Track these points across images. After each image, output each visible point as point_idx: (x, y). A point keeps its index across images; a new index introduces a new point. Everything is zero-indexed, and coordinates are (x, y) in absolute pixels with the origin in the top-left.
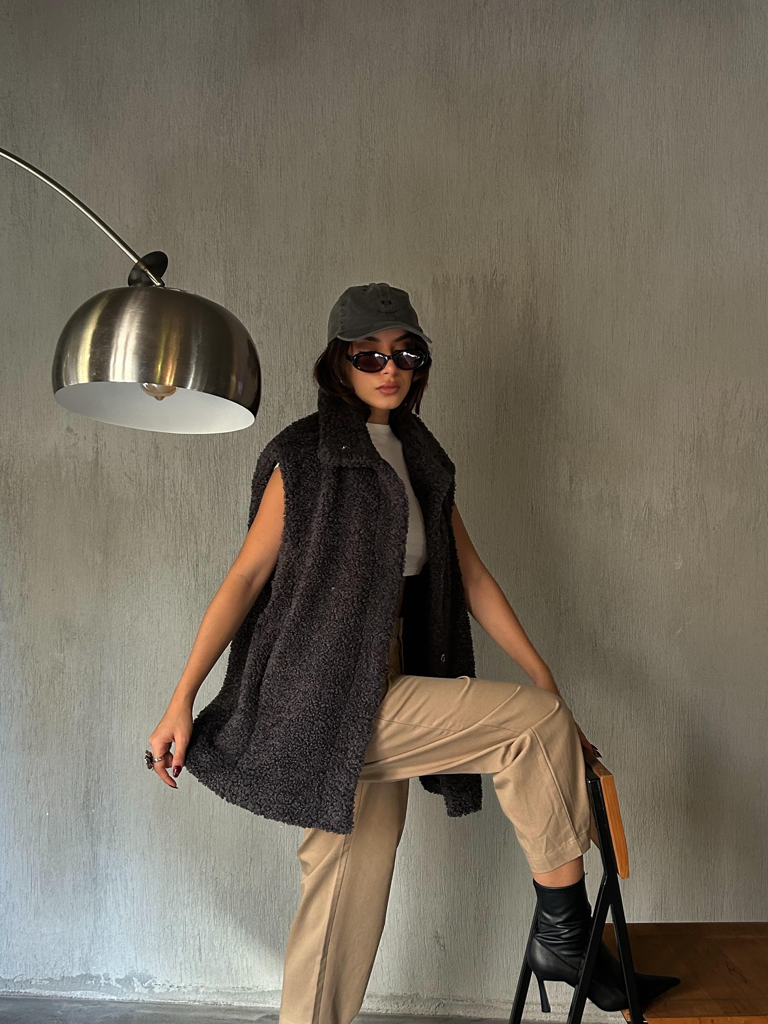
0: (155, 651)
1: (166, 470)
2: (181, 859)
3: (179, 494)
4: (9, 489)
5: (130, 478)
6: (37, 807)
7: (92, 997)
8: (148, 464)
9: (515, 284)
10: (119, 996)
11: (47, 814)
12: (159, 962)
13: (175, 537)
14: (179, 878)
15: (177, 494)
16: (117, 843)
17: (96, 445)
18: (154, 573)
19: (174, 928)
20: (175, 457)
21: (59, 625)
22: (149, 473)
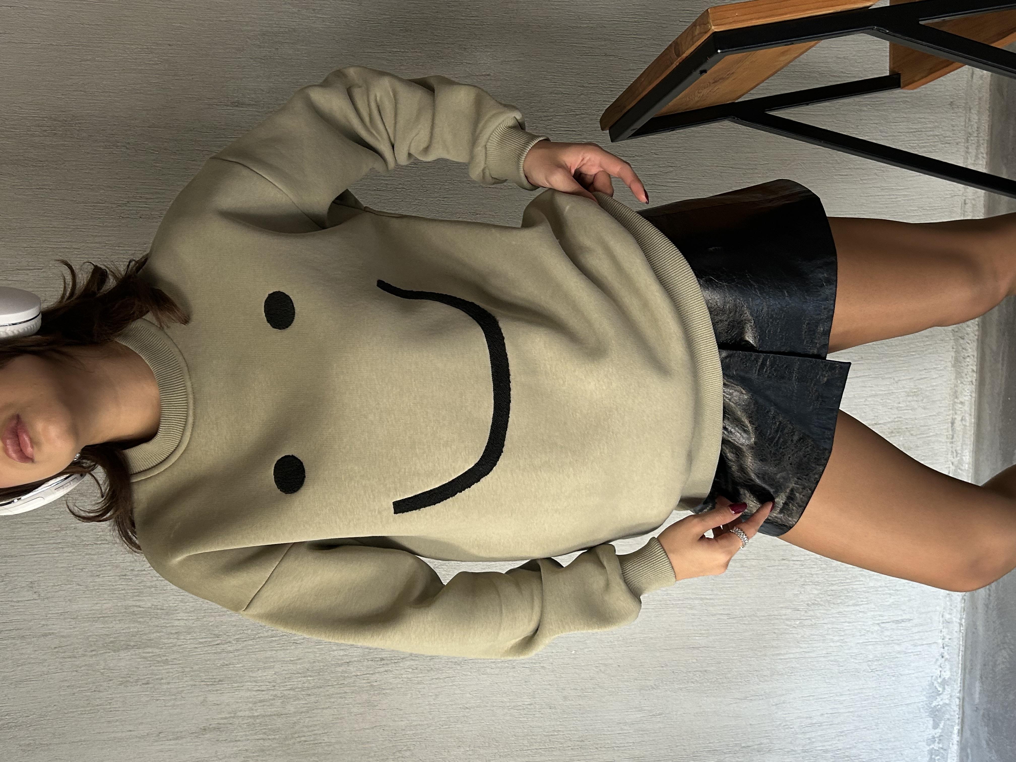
0: (506, 710)
1: (240, 714)
2: (784, 654)
3: (275, 693)
8: (230, 742)
10: (953, 724)
12: (913, 674)
13: (340, 693)
14: (807, 655)
15: (275, 696)
16: (765, 741)
18: (394, 721)
19: (871, 657)
20: (219, 703)
22: (244, 738)
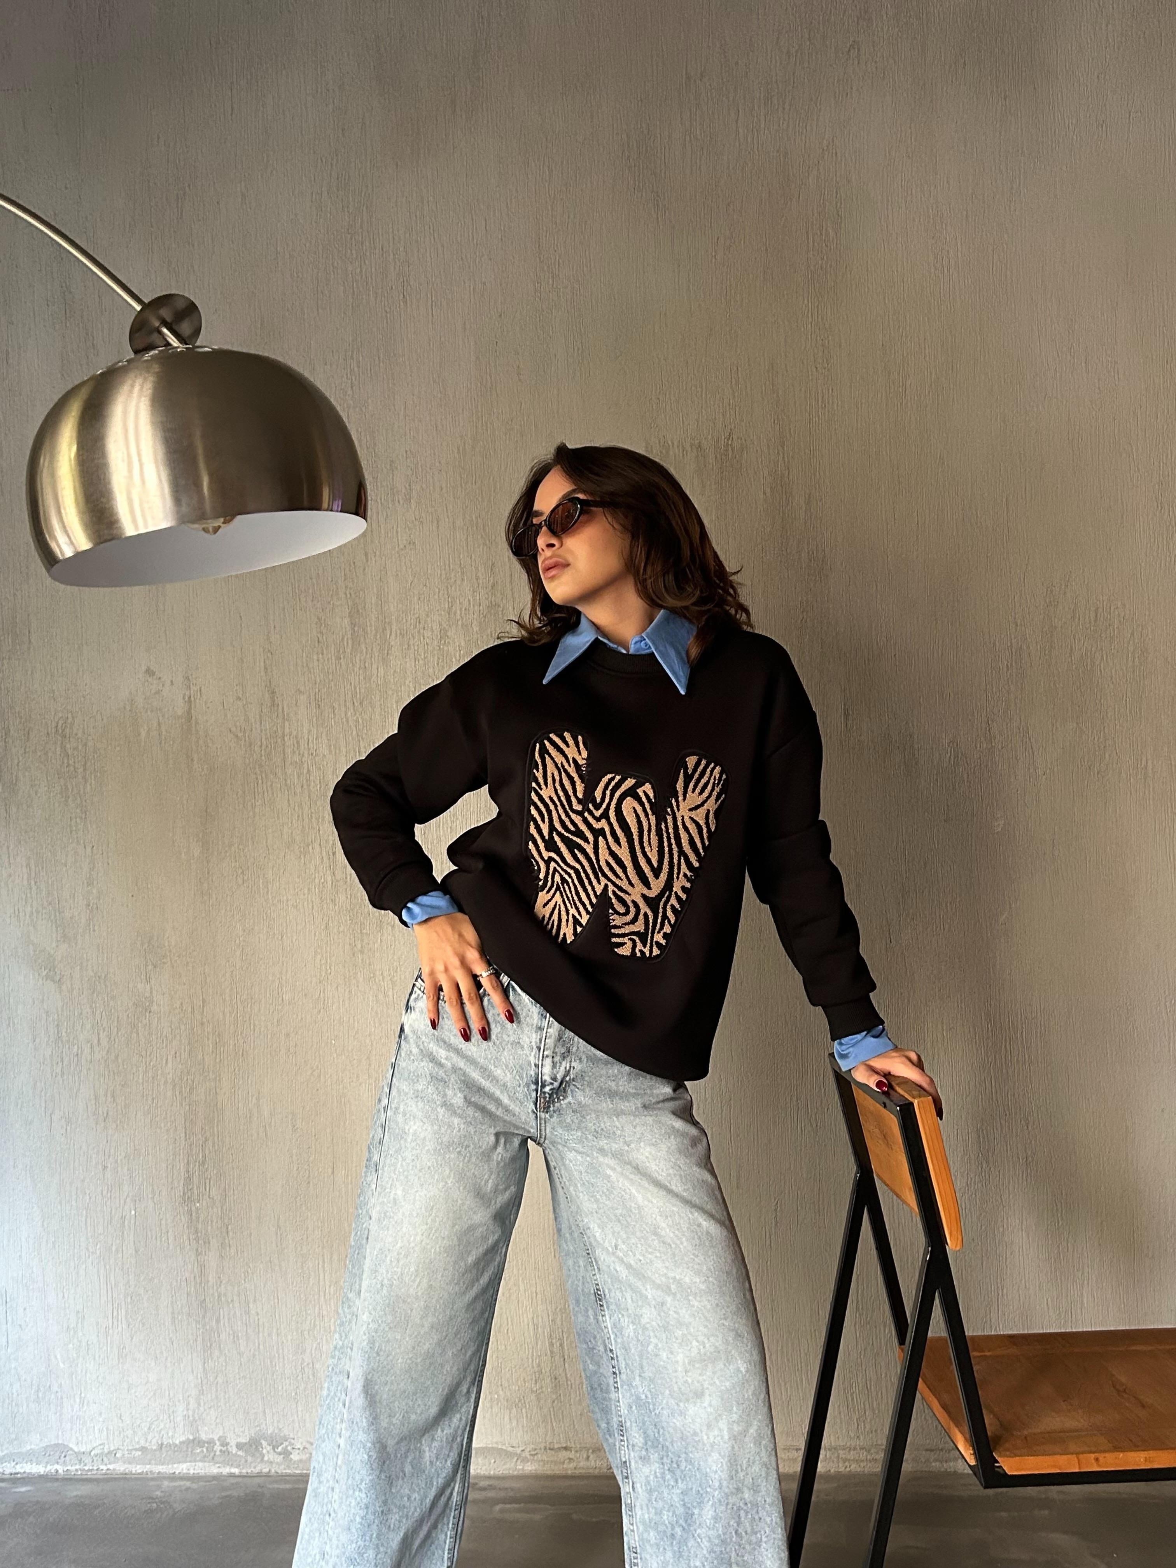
0: (278, 976)
1: (287, 724)
2: (323, 1267)
3: (306, 755)
4: (68, 759)
5: (237, 736)
6: (118, 1201)
7: (202, 1472)
8: (260, 716)
9: (759, 451)
10: (241, 1467)
11: (133, 1212)
12: (298, 1417)
14: (322, 1294)
15: (303, 756)
16: (233, 1250)
17: (188, 693)
18: (273, 867)
19: (317, 1366)
20: (298, 705)
21: (142, 944)
22: (263, 728)
